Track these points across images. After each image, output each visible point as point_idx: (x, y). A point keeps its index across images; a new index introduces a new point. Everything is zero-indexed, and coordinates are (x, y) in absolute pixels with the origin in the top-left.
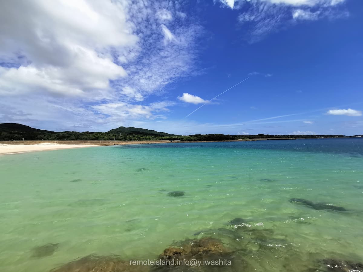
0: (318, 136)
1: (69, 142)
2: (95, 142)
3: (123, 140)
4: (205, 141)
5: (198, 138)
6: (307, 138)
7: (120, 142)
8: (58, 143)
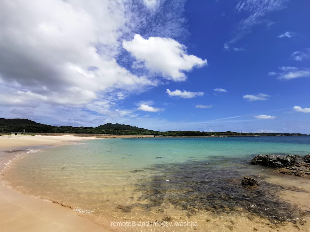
0: (279, 134)
1: (82, 135)
2: (100, 136)
3: (113, 134)
4: (184, 137)
5: (177, 134)
6: (270, 135)
7: (116, 136)
8: (75, 135)
